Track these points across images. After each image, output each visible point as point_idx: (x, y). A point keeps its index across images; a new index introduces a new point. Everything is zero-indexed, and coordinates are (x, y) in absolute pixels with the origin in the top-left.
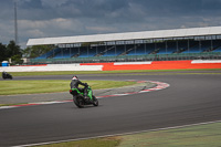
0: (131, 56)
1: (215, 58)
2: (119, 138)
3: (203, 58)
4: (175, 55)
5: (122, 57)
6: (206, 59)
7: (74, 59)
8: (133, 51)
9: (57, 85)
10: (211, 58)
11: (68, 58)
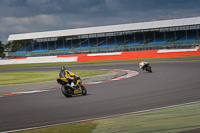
0: (103, 47)
1: (179, 48)
2: (95, 122)
3: (168, 48)
4: (142, 46)
5: (95, 49)
6: (171, 48)
7: (51, 52)
8: (104, 43)
9: (37, 76)
10: (175, 48)
11: (46, 51)
